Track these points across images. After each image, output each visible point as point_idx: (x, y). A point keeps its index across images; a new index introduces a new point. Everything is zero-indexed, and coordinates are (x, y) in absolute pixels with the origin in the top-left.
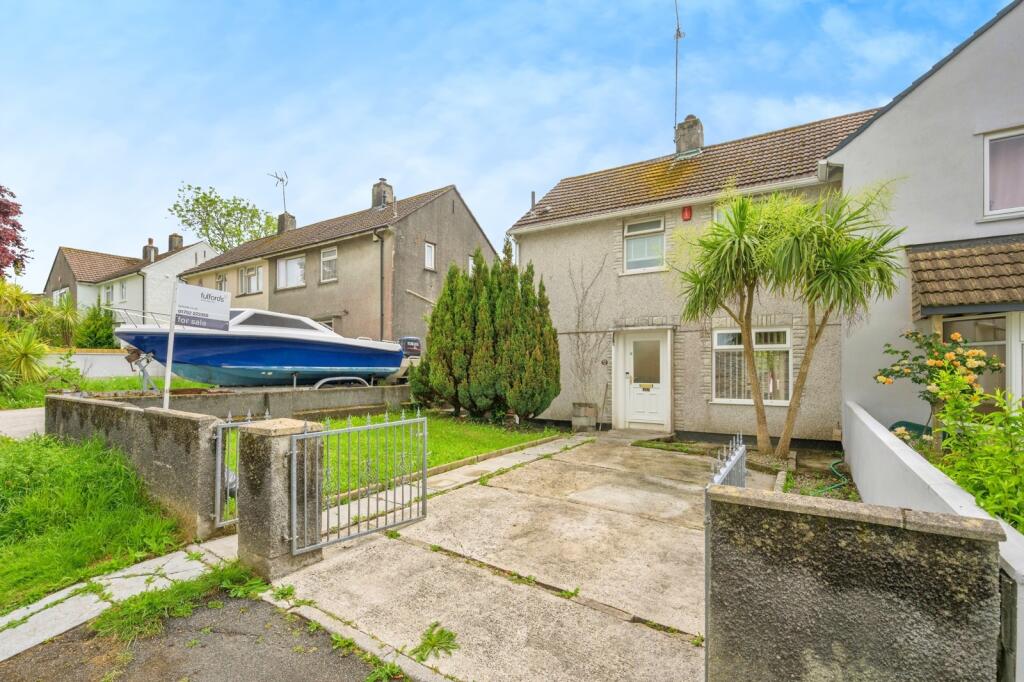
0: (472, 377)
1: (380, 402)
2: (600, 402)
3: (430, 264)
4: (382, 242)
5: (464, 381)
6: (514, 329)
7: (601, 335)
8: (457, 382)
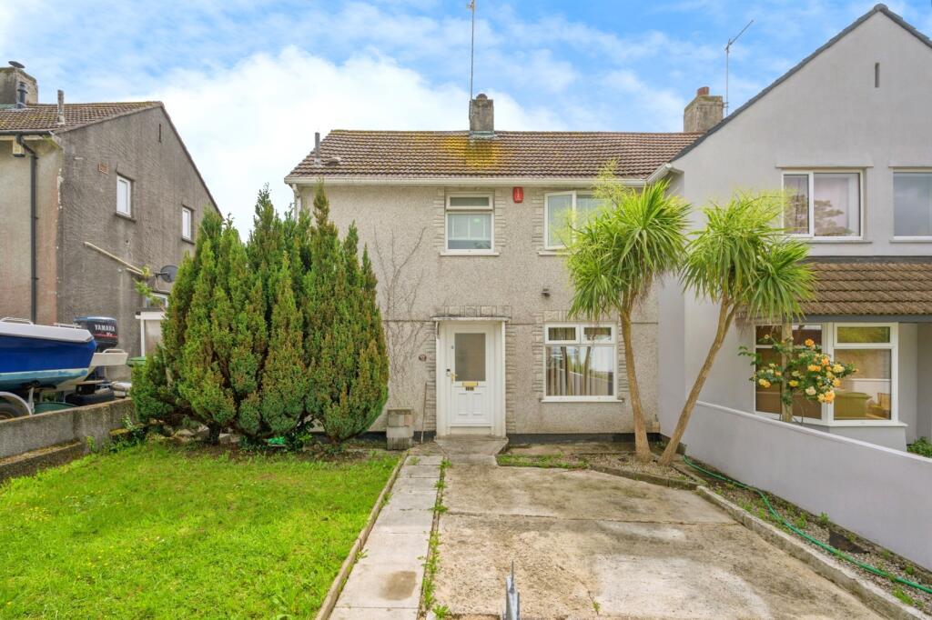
0: (267, 389)
1: (71, 436)
2: (417, 406)
3: (123, 207)
4: (35, 158)
5: (253, 397)
6: (336, 318)
7: (418, 325)
8: (239, 397)
